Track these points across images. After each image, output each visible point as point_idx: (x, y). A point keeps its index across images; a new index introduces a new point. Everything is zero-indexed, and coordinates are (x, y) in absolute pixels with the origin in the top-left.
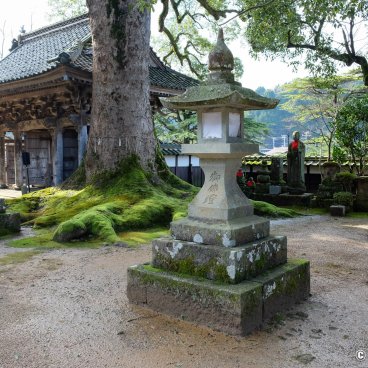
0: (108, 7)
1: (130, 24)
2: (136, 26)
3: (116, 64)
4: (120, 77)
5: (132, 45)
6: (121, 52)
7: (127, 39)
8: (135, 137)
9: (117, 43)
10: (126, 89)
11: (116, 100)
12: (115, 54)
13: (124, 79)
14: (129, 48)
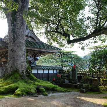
0: (11, 23)
1: (17, 28)
2: (19, 29)
3: (12, 41)
4: (14, 44)
5: (18, 35)
6: (14, 37)
7: (16, 33)
8: (18, 63)
9: (13, 34)
10: (15, 48)
11: (12, 51)
12: (13, 38)
13: (15, 45)
14: (16, 36)
